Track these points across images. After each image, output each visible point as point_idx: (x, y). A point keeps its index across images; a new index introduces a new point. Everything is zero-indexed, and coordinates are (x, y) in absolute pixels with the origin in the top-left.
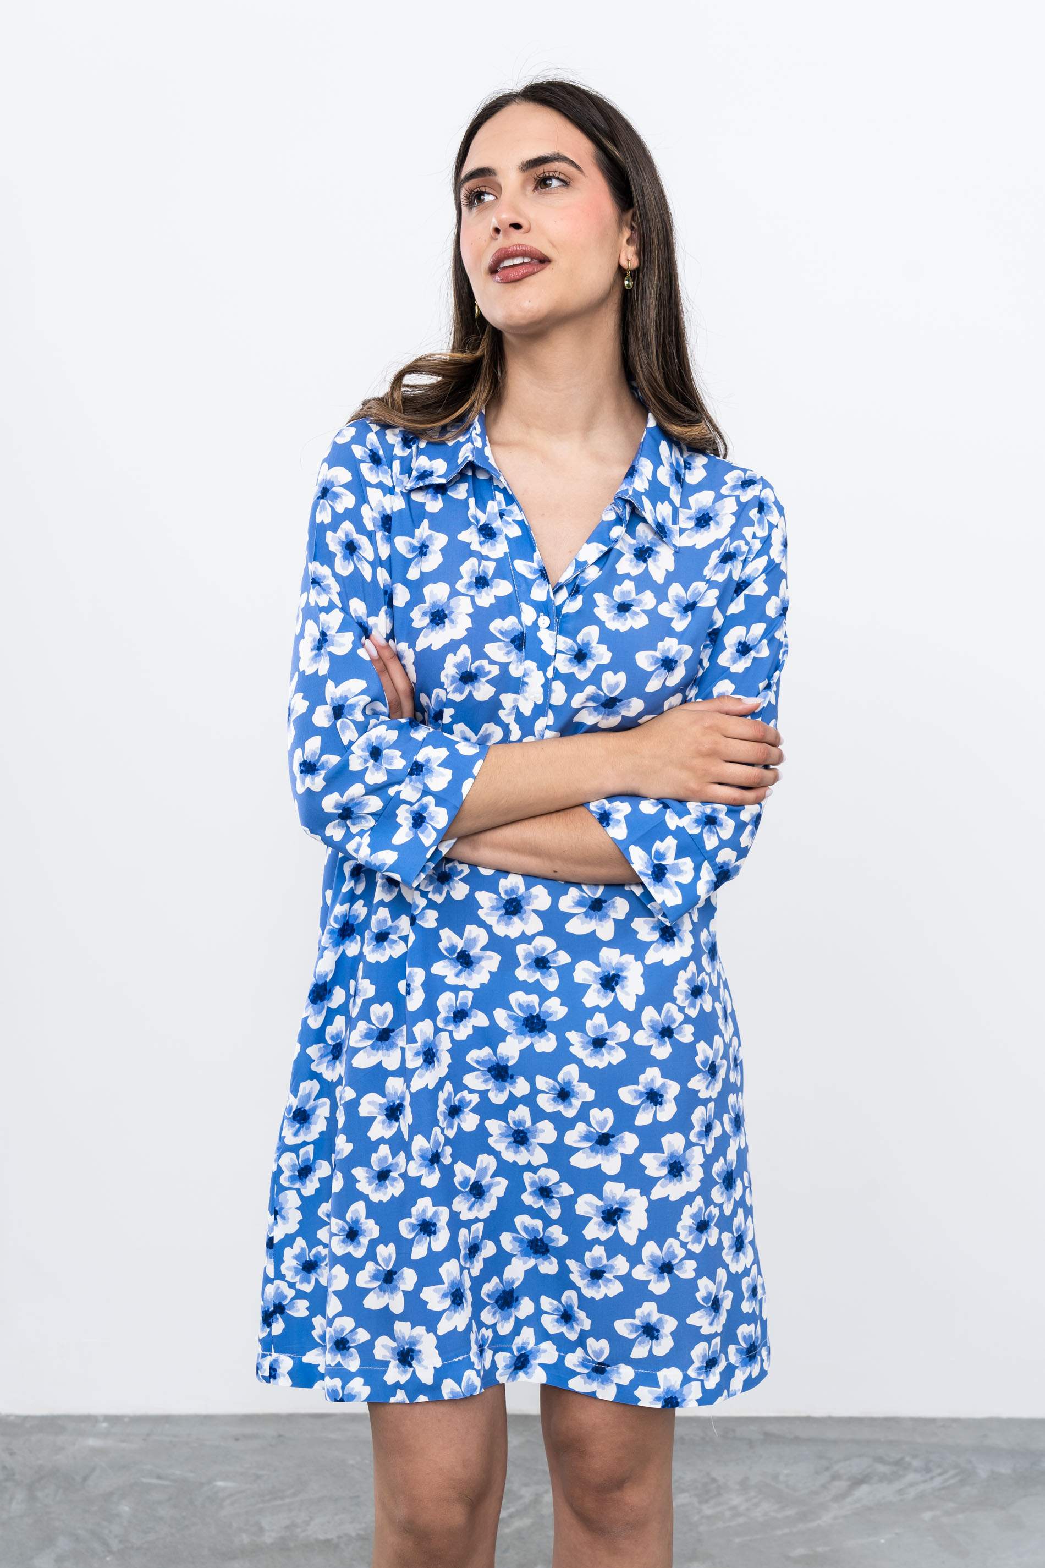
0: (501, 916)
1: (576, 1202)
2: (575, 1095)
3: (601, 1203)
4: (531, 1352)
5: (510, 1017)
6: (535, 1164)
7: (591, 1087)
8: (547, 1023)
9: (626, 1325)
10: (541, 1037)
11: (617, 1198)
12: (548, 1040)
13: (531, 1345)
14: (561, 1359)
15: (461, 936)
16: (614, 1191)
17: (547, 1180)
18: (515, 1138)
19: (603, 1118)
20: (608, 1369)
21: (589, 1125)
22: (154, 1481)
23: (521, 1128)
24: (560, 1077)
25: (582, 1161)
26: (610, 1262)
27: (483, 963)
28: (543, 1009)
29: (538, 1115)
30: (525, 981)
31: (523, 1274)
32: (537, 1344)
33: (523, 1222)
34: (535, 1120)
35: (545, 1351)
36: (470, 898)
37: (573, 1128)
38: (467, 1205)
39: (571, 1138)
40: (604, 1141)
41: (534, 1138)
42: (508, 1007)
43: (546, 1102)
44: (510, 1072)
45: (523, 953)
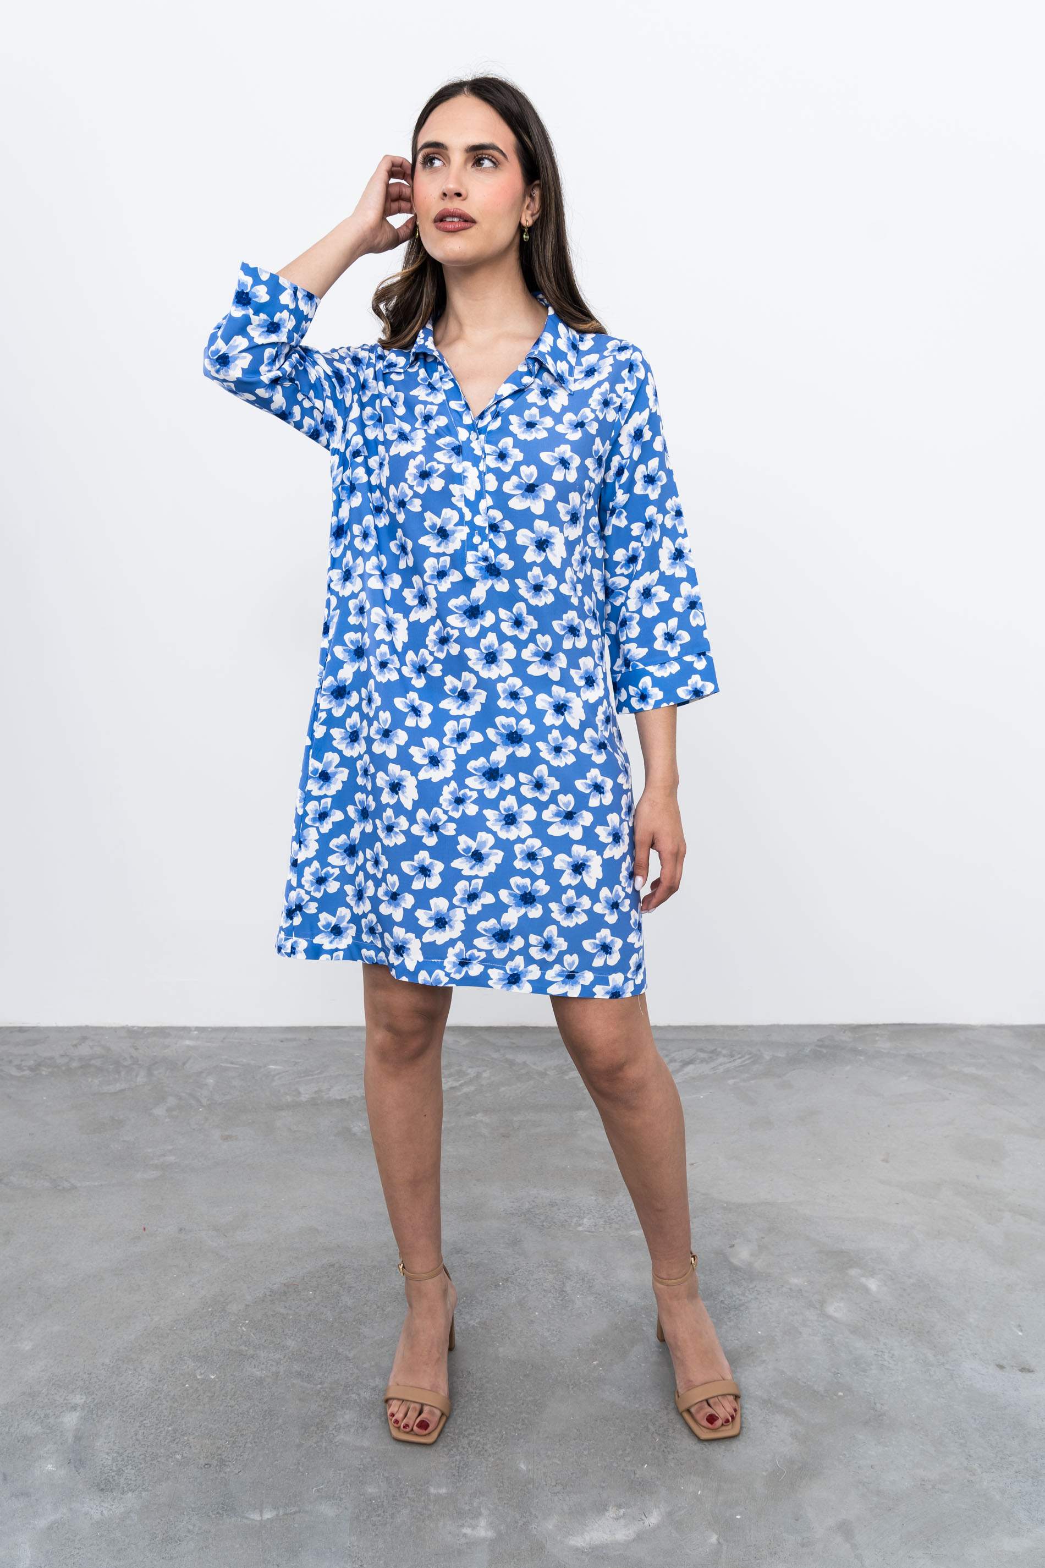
0: (484, 664)
1: (554, 860)
2: (546, 786)
3: (570, 860)
4: (521, 972)
5: (497, 733)
6: (523, 837)
7: (557, 780)
8: (522, 737)
9: (590, 943)
10: (520, 747)
11: (582, 856)
12: (525, 749)
13: (522, 968)
14: (543, 975)
15: (460, 680)
16: (579, 851)
17: (533, 847)
18: (506, 821)
19: (566, 801)
20: (576, 975)
21: (558, 805)
22: (229, 1065)
23: (510, 813)
24: (535, 774)
25: (556, 831)
26: (579, 901)
27: (476, 697)
28: (519, 727)
29: (522, 801)
30: (505, 708)
31: (517, 920)
32: (526, 966)
33: (516, 882)
34: (520, 806)
35: (532, 971)
36: (461, 653)
37: (547, 808)
38: (469, 865)
39: (547, 815)
40: (569, 816)
41: (521, 818)
42: (495, 727)
43: (527, 791)
44: (500, 772)
45: (502, 689)
